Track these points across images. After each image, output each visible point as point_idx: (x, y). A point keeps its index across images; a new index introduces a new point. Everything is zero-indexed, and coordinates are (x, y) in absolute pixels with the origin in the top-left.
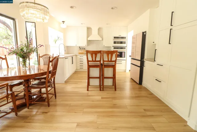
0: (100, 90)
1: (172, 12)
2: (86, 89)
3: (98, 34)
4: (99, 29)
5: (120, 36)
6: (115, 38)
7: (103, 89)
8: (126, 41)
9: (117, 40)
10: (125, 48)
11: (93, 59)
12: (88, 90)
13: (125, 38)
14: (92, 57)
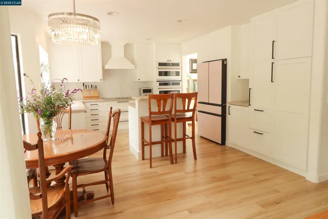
0: (172, 163)
1: (273, 41)
2: (149, 165)
3: (125, 56)
4: (127, 47)
5: (169, 62)
6: (160, 64)
7: (176, 160)
8: (180, 71)
9: (164, 69)
10: (178, 84)
11: (159, 110)
12: (151, 167)
13: (178, 65)
14: (159, 106)
